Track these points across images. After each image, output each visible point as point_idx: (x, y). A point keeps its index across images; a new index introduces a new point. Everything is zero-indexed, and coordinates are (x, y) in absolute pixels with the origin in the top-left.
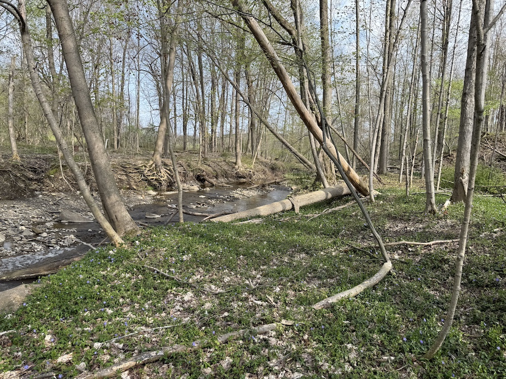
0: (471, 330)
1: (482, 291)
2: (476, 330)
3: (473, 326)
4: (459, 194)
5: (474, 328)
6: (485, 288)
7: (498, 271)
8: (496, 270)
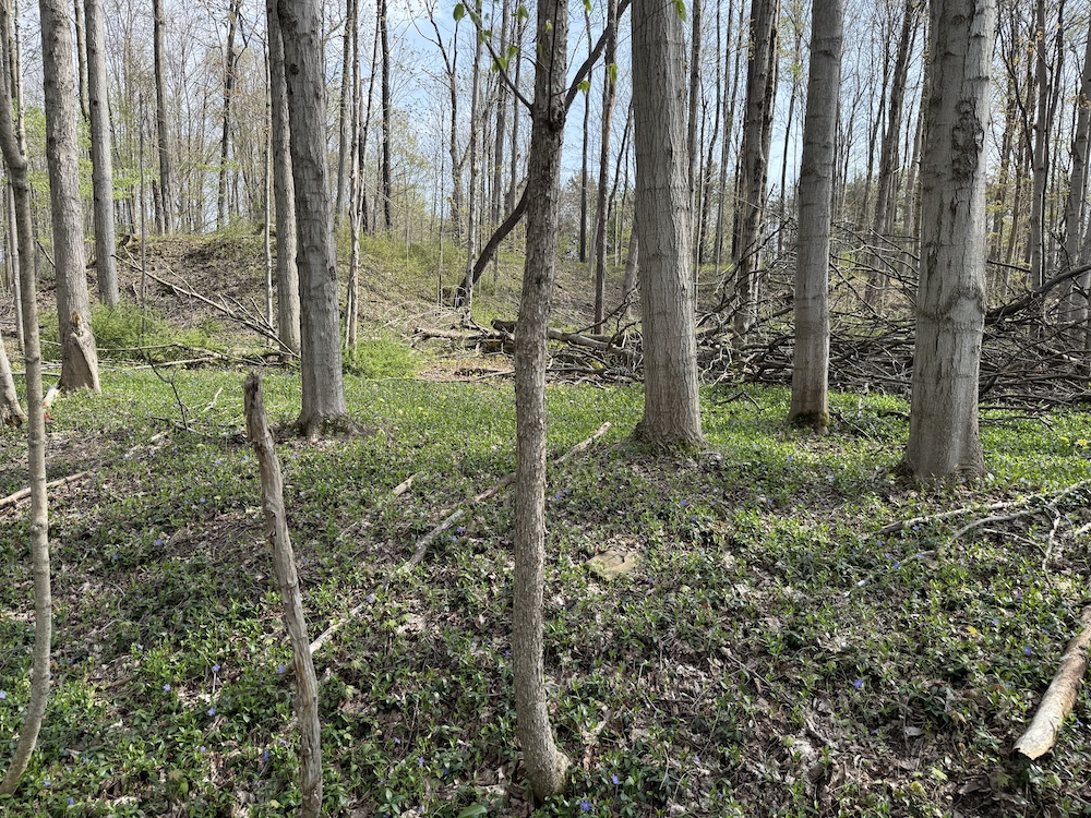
0: (115, 670)
1: (133, 575)
2: (124, 665)
3: (117, 660)
4: (75, 371)
5: (120, 663)
6: (139, 567)
7: (160, 523)
8: (157, 523)
